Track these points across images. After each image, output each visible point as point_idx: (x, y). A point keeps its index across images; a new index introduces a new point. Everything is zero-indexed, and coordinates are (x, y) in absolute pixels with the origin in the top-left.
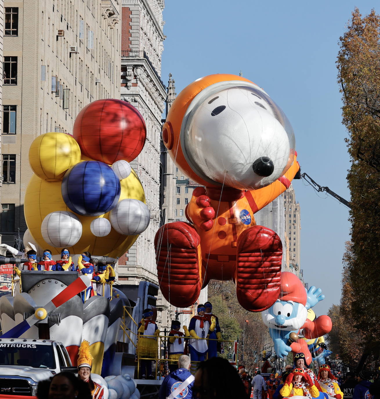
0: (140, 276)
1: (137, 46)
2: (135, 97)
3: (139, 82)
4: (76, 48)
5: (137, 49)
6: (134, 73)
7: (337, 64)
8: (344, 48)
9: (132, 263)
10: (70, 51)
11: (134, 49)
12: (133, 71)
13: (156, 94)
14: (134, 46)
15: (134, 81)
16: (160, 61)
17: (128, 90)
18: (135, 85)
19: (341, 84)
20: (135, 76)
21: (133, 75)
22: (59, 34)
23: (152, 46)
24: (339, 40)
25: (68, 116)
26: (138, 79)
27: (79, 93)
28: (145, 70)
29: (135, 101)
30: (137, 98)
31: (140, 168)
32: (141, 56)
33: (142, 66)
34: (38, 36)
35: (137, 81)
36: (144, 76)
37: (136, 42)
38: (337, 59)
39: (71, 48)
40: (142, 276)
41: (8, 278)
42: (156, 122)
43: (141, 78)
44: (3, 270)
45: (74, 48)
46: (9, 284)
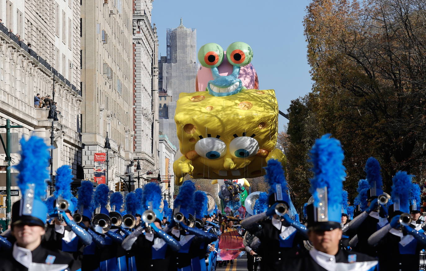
0: (144, 159)
1: (139, 7)
2: (139, 40)
3: (141, 30)
4: (113, 11)
5: (139, 9)
6: (138, 25)
7: (303, 23)
8: (310, 13)
9: (139, 150)
10: (109, 13)
11: (137, 9)
12: (137, 23)
13: (149, 38)
14: (138, 7)
15: (138, 30)
16: (151, 16)
17: (134, 36)
18: (139, 32)
19: (306, 36)
20: (139, 27)
21: (137, 26)
22: (105, 2)
23: (147, 6)
24: (306, 8)
25: (109, 55)
26: (141, 29)
27: (114, 41)
28: (145, 23)
29: (139, 43)
30: (140, 41)
31: (142, 87)
32: (142, 13)
33: (143, 20)
34: (95, 4)
35: (140, 29)
36: (144, 26)
37: (139, 4)
38: (303, 20)
39: (111, 11)
40: (145, 159)
41: (101, 164)
42: (149, 56)
43: (142, 28)
44: (98, 159)
45: (112, 11)
46: (102, 168)
